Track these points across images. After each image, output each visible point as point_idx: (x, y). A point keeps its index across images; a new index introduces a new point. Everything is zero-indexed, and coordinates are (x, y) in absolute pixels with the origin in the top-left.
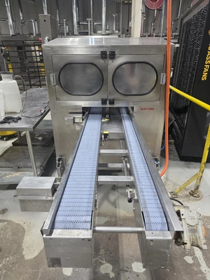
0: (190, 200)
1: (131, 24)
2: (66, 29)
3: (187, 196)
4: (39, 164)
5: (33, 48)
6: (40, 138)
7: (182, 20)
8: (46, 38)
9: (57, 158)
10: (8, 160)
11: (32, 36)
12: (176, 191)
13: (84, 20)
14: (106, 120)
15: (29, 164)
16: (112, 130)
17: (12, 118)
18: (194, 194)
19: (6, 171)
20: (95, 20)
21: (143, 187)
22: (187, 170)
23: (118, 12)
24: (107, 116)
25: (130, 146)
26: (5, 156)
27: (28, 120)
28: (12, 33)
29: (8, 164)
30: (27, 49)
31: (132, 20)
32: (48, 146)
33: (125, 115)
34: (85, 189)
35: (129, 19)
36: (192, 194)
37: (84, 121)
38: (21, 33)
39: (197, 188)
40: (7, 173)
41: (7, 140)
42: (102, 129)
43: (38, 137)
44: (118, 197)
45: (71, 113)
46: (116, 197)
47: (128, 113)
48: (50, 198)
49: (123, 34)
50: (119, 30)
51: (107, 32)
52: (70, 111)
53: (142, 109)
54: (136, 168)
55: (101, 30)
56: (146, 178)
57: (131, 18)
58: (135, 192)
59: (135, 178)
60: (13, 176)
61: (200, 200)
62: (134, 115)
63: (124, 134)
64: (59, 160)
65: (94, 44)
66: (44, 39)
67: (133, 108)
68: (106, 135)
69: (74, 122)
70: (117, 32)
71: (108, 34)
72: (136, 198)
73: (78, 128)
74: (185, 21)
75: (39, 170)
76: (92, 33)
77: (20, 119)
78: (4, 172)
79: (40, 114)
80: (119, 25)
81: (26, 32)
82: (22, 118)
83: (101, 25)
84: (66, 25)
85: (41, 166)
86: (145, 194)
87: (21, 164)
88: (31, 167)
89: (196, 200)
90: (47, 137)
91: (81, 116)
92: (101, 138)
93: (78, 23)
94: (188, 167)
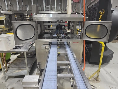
0: (95, 82)
1: (67, 8)
2: (40, 9)
3: (93, 80)
4: (29, 66)
5: (27, 16)
6: (30, 54)
7: (87, 6)
8: (34, 14)
9: (37, 64)
10: (15, 64)
11: (26, 11)
12: (89, 78)
13: (48, 5)
14: (59, 47)
15: (25, 66)
16: (62, 52)
17: (19, 47)
18: (97, 79)
19: (14, 69)
20: (52, 5)
21: (78, 80)
22: (93, 68)
23: (61, 2)
24: (59, 45)
25: (70, 60)
26: (14, 63)
27: (25, 47)
28: (18, 10)
29: (15, 66)
30: (25, 16)
31: (68, 6)
32: (33, 58)
33: (67, 45)
34: (52, 81)
35: (66, 6)
36: (96, 79)
37: (50, 48)
38: (22, 10)
39: (98, 77)
40: (15, 70)
41: (15, 55)
42: (57, 51)
43: (29, 54)
44: (64, 81)
45: (44, 44)
46: (63, 81)
47: (68, 44)
48: (37, 86)
49: (63, 11)
50: (62, 9)
51: (57, 10)
52: (44, 43)
53: (73, 43)
54: (74, 71)
55: (55, 9)
56: (79, 75)
57: (67, 5)
58: (74, 82)
59: (74, 75)
60: (17, 72)
61: (99, 82)
62: (70, 45)
63: (67, 54)
64: (38, 65)
65: (52, 17)
66: (33, 14)
67: (70, 42)
68: (59, 54)
69: (45, 48)
70: (61, 10)
71: (57, 11)
72: (75, 85)
73: (47, 51)
74: (89, 7)
75: (29, 69)
76: (51, 10)
77: (22, 47)
78: (14, 70)
79: (30, 44)
80: (62, 8)
81: (24, 10)
82: (23, 46)
83: (55, 7)
84: (41, 7)
85: (30, 67)
86: (79, 83)
87: (21, 66)
88: (26, 68)
89: (98, 82)
90: (33, 54)
91: (48, 45)
92: (57, 56)
93: (45, 7)
94: (93, 67)
